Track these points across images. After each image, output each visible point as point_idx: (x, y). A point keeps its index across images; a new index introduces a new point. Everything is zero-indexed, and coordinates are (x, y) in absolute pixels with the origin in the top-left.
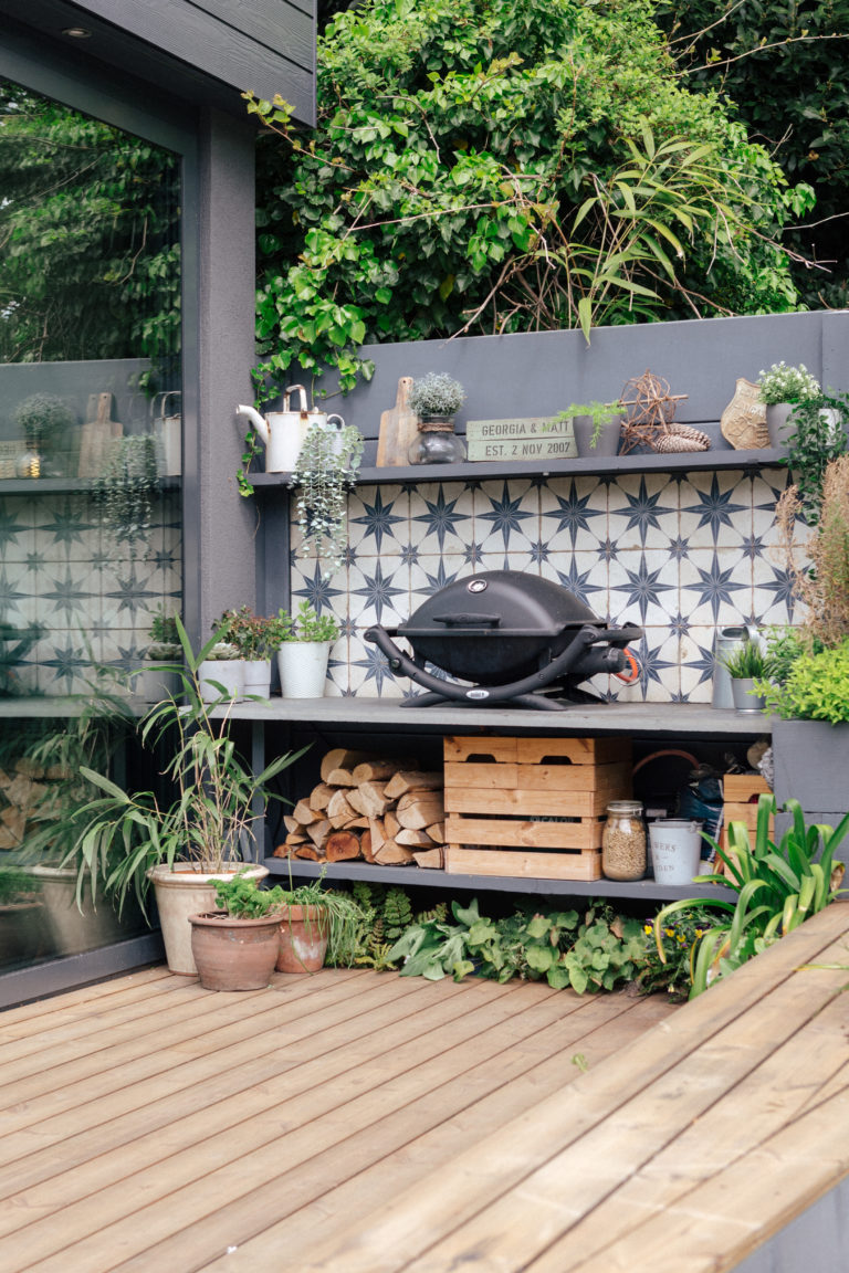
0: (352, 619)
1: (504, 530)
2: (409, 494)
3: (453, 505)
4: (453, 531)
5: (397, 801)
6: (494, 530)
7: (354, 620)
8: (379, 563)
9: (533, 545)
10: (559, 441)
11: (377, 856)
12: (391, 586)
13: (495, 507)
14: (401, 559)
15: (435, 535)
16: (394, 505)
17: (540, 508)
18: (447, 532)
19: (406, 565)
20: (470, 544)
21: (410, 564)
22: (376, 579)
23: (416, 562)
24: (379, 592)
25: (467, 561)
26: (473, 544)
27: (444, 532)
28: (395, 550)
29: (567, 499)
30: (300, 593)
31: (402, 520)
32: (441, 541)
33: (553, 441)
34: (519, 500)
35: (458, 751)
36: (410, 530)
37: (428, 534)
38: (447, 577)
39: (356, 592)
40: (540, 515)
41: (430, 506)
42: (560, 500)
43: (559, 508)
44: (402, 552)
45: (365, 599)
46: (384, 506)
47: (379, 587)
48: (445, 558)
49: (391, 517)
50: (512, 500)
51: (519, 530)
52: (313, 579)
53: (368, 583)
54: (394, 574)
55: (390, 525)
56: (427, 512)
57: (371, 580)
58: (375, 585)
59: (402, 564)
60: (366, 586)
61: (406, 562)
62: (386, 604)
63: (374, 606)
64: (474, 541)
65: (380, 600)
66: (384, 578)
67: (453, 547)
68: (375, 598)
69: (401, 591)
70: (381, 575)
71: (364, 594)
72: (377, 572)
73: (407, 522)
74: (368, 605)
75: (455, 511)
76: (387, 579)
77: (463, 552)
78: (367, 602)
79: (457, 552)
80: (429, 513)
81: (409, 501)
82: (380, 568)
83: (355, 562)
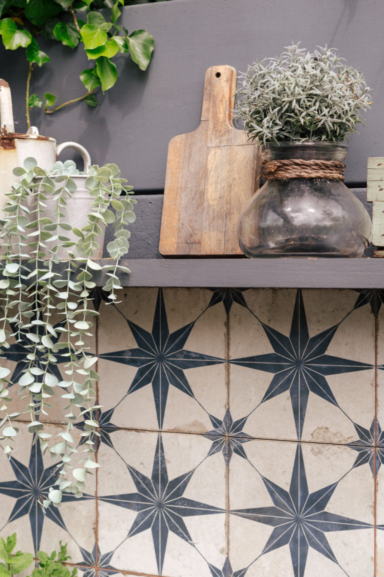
0: (103, 552)
2: (228, 310)
3: (327, 337)
4: (327, 394)
7: (109, 556)
8: (160, 447)
12: (186, 495)
14: (209, 443)
15: (284, 399)
16: (196, 324)
18: (312, 396)
19: (220, 456)
20: (367, 427)
21: (228, 456)
22: (155, 476)
23: (241, 452)
24: (160, 505)
25: (359, 462)
26: (375, 424)
27: (305, 394)
28: (195, 423)
31: (211, 361)
32: (299, 413)
36: (228, 384)
37: (269, 395)
38: (312, 490)
39: (112, 500)
41: (273, 336)
44: (210, 428)
45: (132, 515)
46: (172, 329)
47: (160, 495)
48: (306, 450)
49: (188, 354)
52: (26, 463)
53: (137, 484)
54: (192, 472)
55: (185, 371)
56: (267, 349)
57: (144, 478)
58: (152, 491)
59: (211, 453)
60: (134, 490)
61: (218, 450)
62: (175, 531)
63: (149, 531)
64: (376, 419)
65: (163, 522)
66: (171, 477)
67: (327, 428)
68: (152, 517)
69: (208, 510)
70: (164, 470)
71: (128, 506)
72: (156, 463)
73: (221, 367)
74: (137, 529)
75: (332, 351)
76: (178, 480)
77: (350, 441)
78: (136, 523)
79: (336, 441)
80: (271, 350)
81: (227, 324)
82: (163, 457)
83: (109, 438)
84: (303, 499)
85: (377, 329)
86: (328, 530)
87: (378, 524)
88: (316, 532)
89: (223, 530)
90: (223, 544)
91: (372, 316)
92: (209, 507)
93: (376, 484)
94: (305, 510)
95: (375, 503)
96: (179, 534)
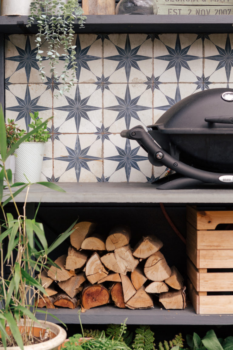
0: (55, 127)
1: (176, 68)
2: (103, 41)
3: (137, 49)
4: (137, 67)
5: (145, 261)
6: (169, 67)
7: (58, 128)
8: (78, 89)
9: (198, 78)
10: (223, 8)
11: (129, 303)
12: (87, 104)
13: (169, 52)
14: (96, 86)
15: (123, 70)
16: (91, 46)
17: (203, 54)
18: (132, 68)
20: (150, 77)
21: (103, 90)
22: (76, 99)
23: (108, 88)
24: (78, 109)
25: (147, 88)
26: (153, 76)
27: (130, 67)
28: (91, 80)
29: (224, 48)
30: (13, 109)
31: (97, 58)
32: (128, 74)
33: (218, 8)
34: (188, 48)
35: (209, 222)
36: (103, 66)
37: (118, 68)
38: (132, 98)
39: (59, 109)
40: (204, 58)
41: (119, 49)
42: (218, 48)
43: (218, 54)
44: (96, 81)
45: (67, 113)
46: (82, 48)
47: (78, 105)
48: (130, 85)
49: (88, 56)
50: (182, 48)
51: (188, 67)
52: (23, 98)
53: (69, 102)
54: (90, 97)
55: (87, 62)
56: (117, 53)
57: (72, 100)
58: (75, 104)
59: (97, 89)
60: (68, 104)
61: (99, 88)
62: (84, 117)
63: (73, 118)
64: (153, 74)
65: (79, 114)
66: (82, 98)
67: (137, 78)
68: (75, 113)
69: (96, 108)
70: (79, 97)
71: (66, 110)
72: (76, 94)
73: (101, 60)
74: (68, 118)
75: (139, 53)
76: (84, 99)
77: (145, 82)
78: (68, 116)
79: (140, 82)
80: (118, 54)
81: (103, 46)
82: (79, 92)
83: (58, 87)
84: (129, 102)
85: (153, 46)
86: (138, 111)
87: (154, 107)
88: (133, 112)
89: (101, 114)
90: (101, 119)
91: (152, 42)
92: (96, 107)
93: (153, 95)
94: (130, 105)
95: (153, 101)
96: (85, 118)
